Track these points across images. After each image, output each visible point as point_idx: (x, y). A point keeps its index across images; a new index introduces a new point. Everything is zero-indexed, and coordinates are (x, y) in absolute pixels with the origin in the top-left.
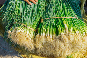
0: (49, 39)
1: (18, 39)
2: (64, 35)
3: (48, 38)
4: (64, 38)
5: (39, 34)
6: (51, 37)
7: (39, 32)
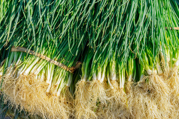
0: (115, 91)
1: (23, 97)
2: (157, 77)
3: (113, 86)
4: (156, 83)
5: (87, 78)
6: (122, 86)
7: (84, 74)
